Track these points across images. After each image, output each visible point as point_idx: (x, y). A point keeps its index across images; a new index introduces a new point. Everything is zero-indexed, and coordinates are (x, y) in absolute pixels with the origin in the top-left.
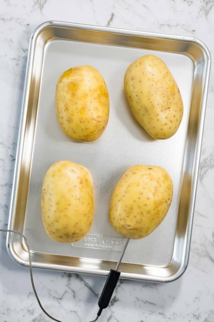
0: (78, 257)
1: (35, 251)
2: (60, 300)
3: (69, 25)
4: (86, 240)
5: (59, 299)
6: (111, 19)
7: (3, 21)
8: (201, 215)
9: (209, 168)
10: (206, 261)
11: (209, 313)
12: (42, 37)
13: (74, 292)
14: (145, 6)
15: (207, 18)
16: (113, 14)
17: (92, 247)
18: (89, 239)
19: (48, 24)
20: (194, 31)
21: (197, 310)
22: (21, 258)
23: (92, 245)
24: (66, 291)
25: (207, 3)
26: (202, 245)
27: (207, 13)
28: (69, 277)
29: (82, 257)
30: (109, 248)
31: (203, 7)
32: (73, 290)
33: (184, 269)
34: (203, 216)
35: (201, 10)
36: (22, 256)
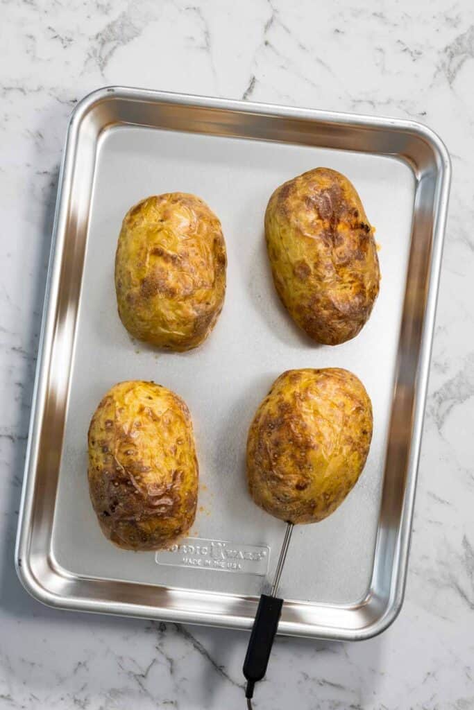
0: (163, 586)
1: (78, 573)
2: (143, 679)
3: (149, 95)
4: (185, 552)
5: (140, 675)
6: (250, 90)
7: (22, 93)
8: (440, 500)
9: (455, 402)
10: (450, 596)
11: (456, 704)
12: (92, 119)
13: (171, 661)
14: (320, 61)
15: (451, 88)
16: (254, 78)
17: (197, 565)
18: (191, 549)
19: (104, 93)
20: (425, 113)
21: (431, 699)
22: (47, 588)
23: (199, 561)
24: (154, 661)
25: (452, 56)
26: (441, 563)
27: (451, 78)
28: (162, 630)
29: (171, 585)
30: (235, 567)
31: (444, 65)
32: (170, 657)
33: (394, 613)
34: (442, 502)
35: (439, 70)
36: (48, 585)
